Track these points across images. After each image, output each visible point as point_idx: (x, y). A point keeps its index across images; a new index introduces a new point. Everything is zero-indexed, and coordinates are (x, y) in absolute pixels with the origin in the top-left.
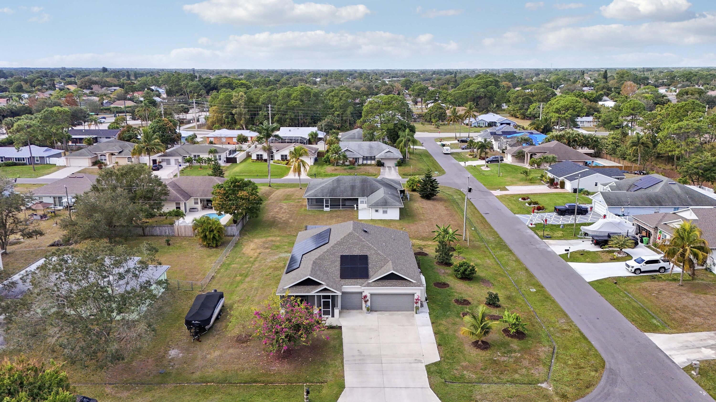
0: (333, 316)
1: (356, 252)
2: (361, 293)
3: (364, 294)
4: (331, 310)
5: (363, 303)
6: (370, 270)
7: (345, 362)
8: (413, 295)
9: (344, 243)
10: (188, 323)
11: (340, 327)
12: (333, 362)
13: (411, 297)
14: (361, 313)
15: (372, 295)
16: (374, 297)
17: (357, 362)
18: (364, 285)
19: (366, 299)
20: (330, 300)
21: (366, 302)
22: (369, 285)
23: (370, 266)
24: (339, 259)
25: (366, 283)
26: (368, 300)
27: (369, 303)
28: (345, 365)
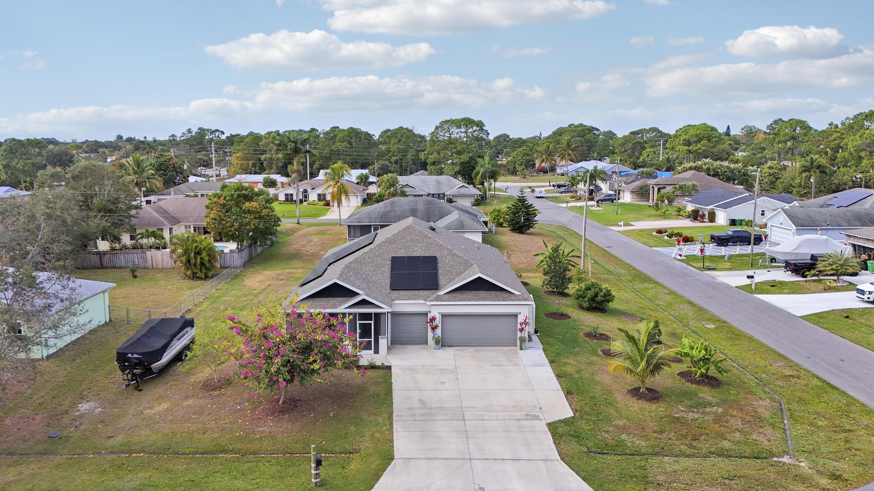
0: (377, 351)
1: (418, 252)
2: (426, 314)
3: (430, 316)
4: (372, 340)
5: (429, 329)
6: (440, 277)
7: (394, 418)
8: (516, 316)
9: (398, 240)
10: (122, 357)
11: (389, 368)
12: (372, 418)
13: (511, 320)
14: (426, 348)
15: (444, 316)
16: (447, 320)
17: (417, 418)
18: (432, 298)
19: (434, 324)
20: (372, 322)
21: (434, 328)
22: (439, 298)
23: (440, 271)
24: (389, 263)
25: (435, 296)
26: (436, 327)
27: (439, 332)
28: (395, 423)
